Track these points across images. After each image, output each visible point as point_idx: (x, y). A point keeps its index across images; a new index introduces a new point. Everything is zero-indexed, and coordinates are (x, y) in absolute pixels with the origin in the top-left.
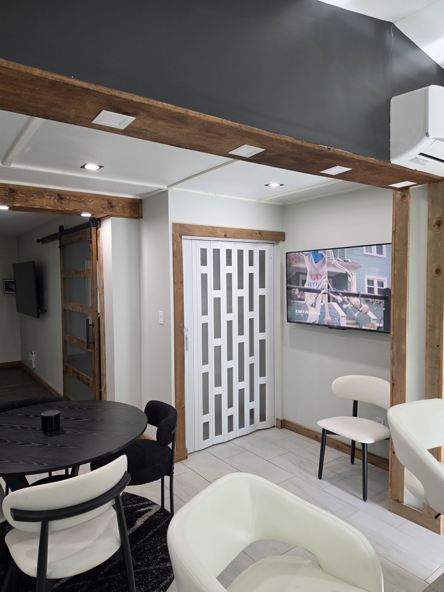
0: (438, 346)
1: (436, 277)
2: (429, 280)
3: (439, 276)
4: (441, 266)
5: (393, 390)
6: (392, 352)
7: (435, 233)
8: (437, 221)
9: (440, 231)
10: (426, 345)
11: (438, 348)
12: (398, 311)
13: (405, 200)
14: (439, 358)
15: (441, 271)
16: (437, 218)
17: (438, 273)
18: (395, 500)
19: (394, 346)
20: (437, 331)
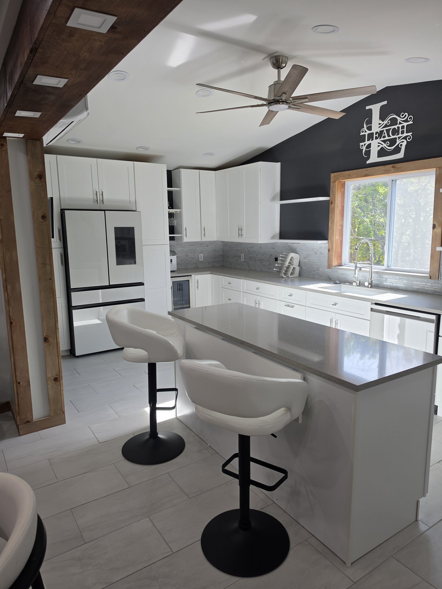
0: (50, 279)
1: (43, 222)
2: (36, 225)
3: (45, 221)
4: (45, 213)
5: (12, 328)
6: (6, 294)
7: (38, 184)
8: (38, 174)
9: (42, 183)
10: (40, 280)
11: (51, 280)
12: (9, 254)
13: (3, 149)
14: (52, 289)
15: (46, 217)
16: (38, 172)
17: (44, 219)
18: (25, 423)
19: (9, 287)
20: (48, 267)
